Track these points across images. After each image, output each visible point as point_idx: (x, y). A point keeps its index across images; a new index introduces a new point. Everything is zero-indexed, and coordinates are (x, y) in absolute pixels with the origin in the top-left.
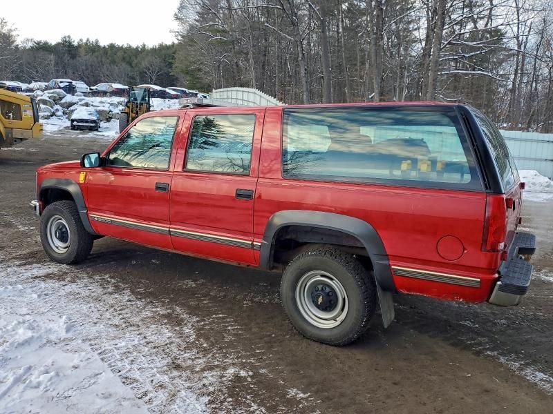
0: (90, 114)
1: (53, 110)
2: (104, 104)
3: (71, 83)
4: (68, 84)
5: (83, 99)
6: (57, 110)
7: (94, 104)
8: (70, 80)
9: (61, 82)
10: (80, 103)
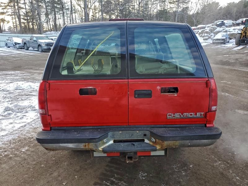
0: (222, 36)
1: (209, 36)
2: (235, 30)
3: (223, 21)
4: (221, 22)
5: (225, 29)
6: (212, 35)
7: (230, 31)
8: (223, 20)
9: (218, 22)
10: (223, 31)
